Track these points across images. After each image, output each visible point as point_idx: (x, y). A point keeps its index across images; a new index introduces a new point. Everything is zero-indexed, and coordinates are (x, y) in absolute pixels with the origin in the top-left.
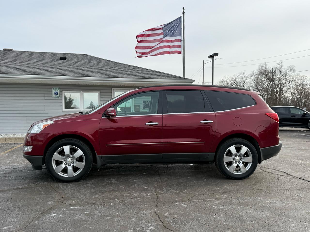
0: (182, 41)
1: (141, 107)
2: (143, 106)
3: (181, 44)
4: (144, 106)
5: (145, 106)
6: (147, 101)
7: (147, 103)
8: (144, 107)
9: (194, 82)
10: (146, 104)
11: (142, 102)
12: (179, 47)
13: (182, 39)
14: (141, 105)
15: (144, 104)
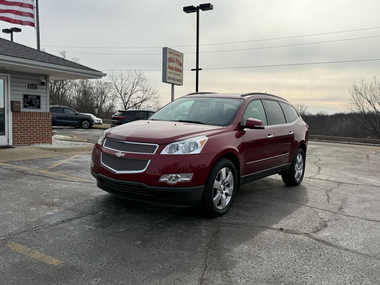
0: (35, 9)
1: (22, 105)
2: (24, 103)
3: (34, 12)
4: (26, 103)
5: (28, 103)
6: (31, 95)
7: (30, 99)
8: (25, 105)
9: (105, 76)
10: (28, 100)
11: (22, 97)
12: (32, 16)
13: (35, 6)
14: (22, 101)
15: (26, 100)
